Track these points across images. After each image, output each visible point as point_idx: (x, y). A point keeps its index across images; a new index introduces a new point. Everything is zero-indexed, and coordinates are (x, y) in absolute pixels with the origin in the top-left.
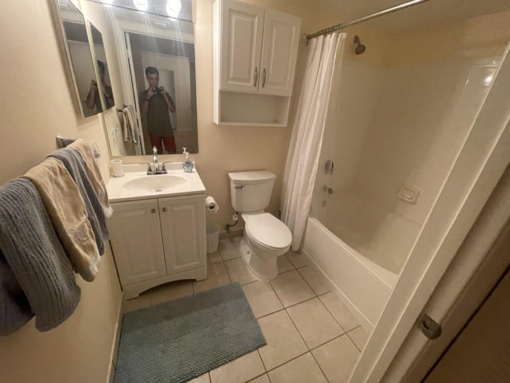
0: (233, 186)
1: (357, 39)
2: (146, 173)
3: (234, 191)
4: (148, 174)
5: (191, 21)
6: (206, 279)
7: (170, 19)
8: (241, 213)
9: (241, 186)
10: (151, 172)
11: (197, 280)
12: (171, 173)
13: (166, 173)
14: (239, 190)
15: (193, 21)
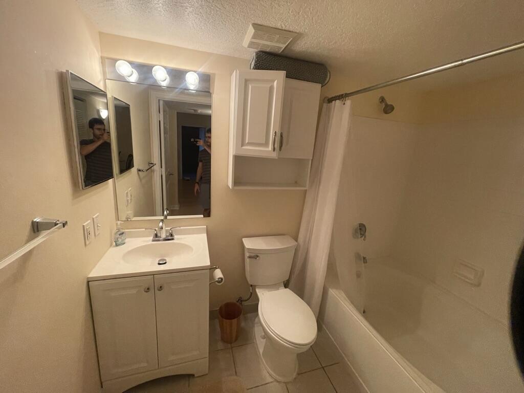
0: (247, 254)
1: (382, 100)
2: (151, 238)
3: (247, 261)
4: (153, 241)
5: (209, 92)
6: (207, 374)
7: (191, 91)
8: (255, 286)
9: (255, 256)
10: (157, 239)
11: (195, 376)
12: (178, 239)
13: (173, 239)
14: (253, 260)
15: (211, 92)
